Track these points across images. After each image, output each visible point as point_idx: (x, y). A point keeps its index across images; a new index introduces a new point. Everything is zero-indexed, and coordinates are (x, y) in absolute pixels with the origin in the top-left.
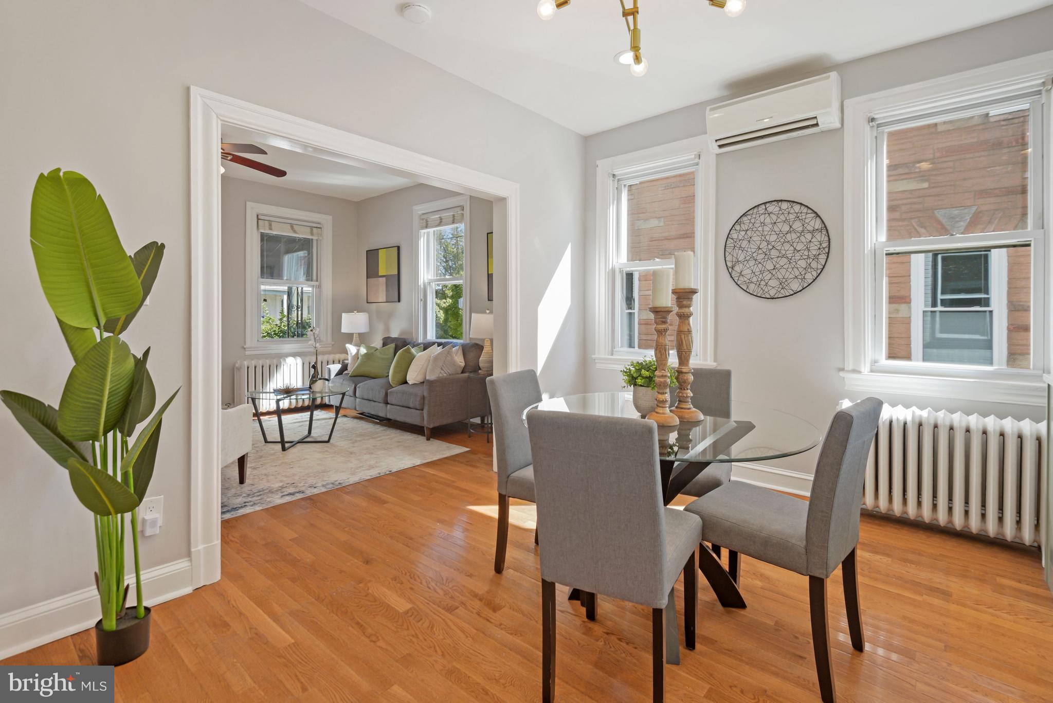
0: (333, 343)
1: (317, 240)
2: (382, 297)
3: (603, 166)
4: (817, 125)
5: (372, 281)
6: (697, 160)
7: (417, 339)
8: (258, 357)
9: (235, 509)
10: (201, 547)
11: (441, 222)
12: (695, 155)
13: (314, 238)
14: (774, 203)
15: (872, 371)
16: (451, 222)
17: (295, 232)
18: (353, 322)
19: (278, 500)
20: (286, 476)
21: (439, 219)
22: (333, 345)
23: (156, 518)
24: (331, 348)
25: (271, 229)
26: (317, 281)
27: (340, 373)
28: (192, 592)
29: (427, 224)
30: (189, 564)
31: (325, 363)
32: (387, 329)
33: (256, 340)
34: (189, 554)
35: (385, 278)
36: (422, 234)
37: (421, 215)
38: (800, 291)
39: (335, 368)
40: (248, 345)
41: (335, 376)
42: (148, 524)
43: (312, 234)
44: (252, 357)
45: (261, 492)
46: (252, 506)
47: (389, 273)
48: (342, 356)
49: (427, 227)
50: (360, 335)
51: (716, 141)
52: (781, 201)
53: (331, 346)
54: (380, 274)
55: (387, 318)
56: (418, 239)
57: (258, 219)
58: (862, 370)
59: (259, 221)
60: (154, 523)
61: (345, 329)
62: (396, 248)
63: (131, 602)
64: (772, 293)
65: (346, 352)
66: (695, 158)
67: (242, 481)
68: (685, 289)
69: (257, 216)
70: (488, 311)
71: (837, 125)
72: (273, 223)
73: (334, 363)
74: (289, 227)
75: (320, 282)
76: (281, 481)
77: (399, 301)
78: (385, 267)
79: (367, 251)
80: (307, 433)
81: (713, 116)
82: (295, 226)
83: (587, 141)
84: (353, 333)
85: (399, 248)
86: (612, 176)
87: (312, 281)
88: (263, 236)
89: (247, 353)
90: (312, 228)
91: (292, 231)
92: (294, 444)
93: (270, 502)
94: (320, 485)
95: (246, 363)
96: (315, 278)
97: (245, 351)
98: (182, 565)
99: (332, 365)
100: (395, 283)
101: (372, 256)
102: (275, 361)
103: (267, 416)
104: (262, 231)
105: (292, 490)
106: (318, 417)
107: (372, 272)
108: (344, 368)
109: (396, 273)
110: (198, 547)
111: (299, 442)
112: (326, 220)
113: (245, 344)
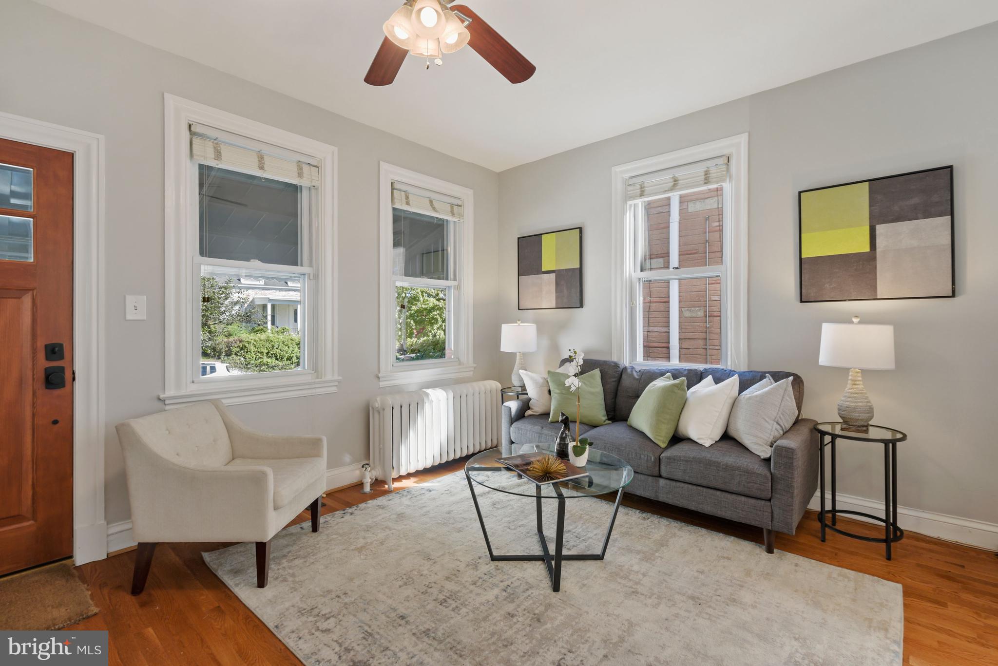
0: (475, 365)
1: (454, 223)
2: (548, 301)
5: (528, 278)
11: (675, 185)
13: (451, 219)
16: (703, 182)
17: (434, 209)
18: (519, 336)
21: (672, 180)
22: (474, 368)
24: (472, 373)
25: (408, 204)
26: (455, 279)
29: (644, 191)
35: (554, 274)
40: (382, 371)
47: (562, 267)
53: (473, 369)
54: (544, 269)
55: (555, 331)
57: (393, 189)
59: (395, 191)
61: (505, 347)
62: (579, 229)
69: (393, 183)
70: (855, 320)
72: (410, 196)
74: (427, 201)
75: (460, 281)
77: (581, 306)
78: (554, 258)
79: (518, 238)
82: (433, 201)
84: (516, 353)
85: (581, 229)
87: (447, 279)
88: (396, 213)
89: (383, 384)
90: (452, 204)
91: (431, 207)
95: (390, 402)
96: (451, 275)
97: (380, 381)
100: (573, 281)
101: (530, 243)
104: (397, 207)
107: (528, 266)
109: (576, 265)
112: (466, 195)
113: (379, 371)
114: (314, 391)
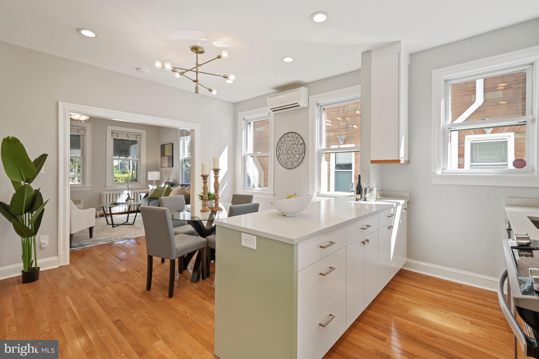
0: (146, 184)
1: (139, 141)
2: (166, 165)
3: (240, 115)
4: (299, 106)
5: (163, 158)
6: (269, 115)
7: (179, 183)
8: (111, 190)
9: (84, 246)
10: (62, 253)
11: (187, 134)
12: (268, 113)
13: (138, 140)
14: (290, 133)
15: (318, 196)
17: (129, 137)
18: (154, 176)
19: (101, 243)
20: (109, 236)
22: (143, 185)
23: (45, 242)
24: (145, 187)
25: (118, 136)
26: (139, 158)
27: (145, 197)
28: (58, 267)
29: (183, 135)
30: (57, 258)
31: (138, 193)
32: (169, 179)
33: (111, 183)
34: (58, 255)
35: (167, 157)
36: (181, 139)
37: (180, 131)
38: (297, 166)
39: (143, 195)
40: (108, 185)
41: (143, 198)
42: (42, 244)
43: (136, 138)
44: (109, 190)
45: (97, 241)
46: (91, 245)
47: (169, 155)
48: (147, 190)
49: (182, 136)
50: (156, 181)
51: (271, 109)
52: (292, 132)
54: (166, 155)
55: (169, 173)
56: (179, 141)
57: (112, 133)
58: (314, 195)
59: (113, 133)
60: (45, 244)
61: (149, 179)
63: (34, 266)
64: (290, 166)
65: (148, 188)
66: (268, 114)
67: (91, 236)
68: (216, 169)
69: (112, 131)
71: (307, 106)
72: (119, 134)
73: (143, 193)
74: (126, 135)
75: (141, 159)
76: (106, 237)
77: (173, 167)
78: (168, 152)
79: (161, 145)
80: (126, 221)
81: (268, 100)
82: (129, 135)
83: (235, 104)
84: (153, 180)
85: (172, 144)
86: (244, 119)
88: (114, 139)
89: (107, 189)
90: (136, 135)
91: (127, 137)
92: (118, 225)
93: (98, 244)
94: (120, 238)
95: (105, 193)
98: (55, 258)
99: (142, 194)
100: (171, 159)
101: (163, 147)
102: (118, 192)
103: (115, 215)
104: (114, 138)
105: (108, 240)
106: (138, 215)
107: (163, 154)
108: (147, 195)
109: (172, 155)
110: (61, 253)
111: (121, 224)
112: (143, 132)
113: (106, 185)
114: (82, 189)
